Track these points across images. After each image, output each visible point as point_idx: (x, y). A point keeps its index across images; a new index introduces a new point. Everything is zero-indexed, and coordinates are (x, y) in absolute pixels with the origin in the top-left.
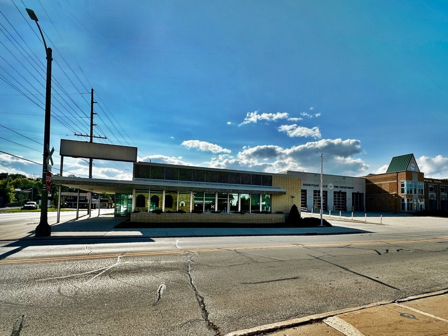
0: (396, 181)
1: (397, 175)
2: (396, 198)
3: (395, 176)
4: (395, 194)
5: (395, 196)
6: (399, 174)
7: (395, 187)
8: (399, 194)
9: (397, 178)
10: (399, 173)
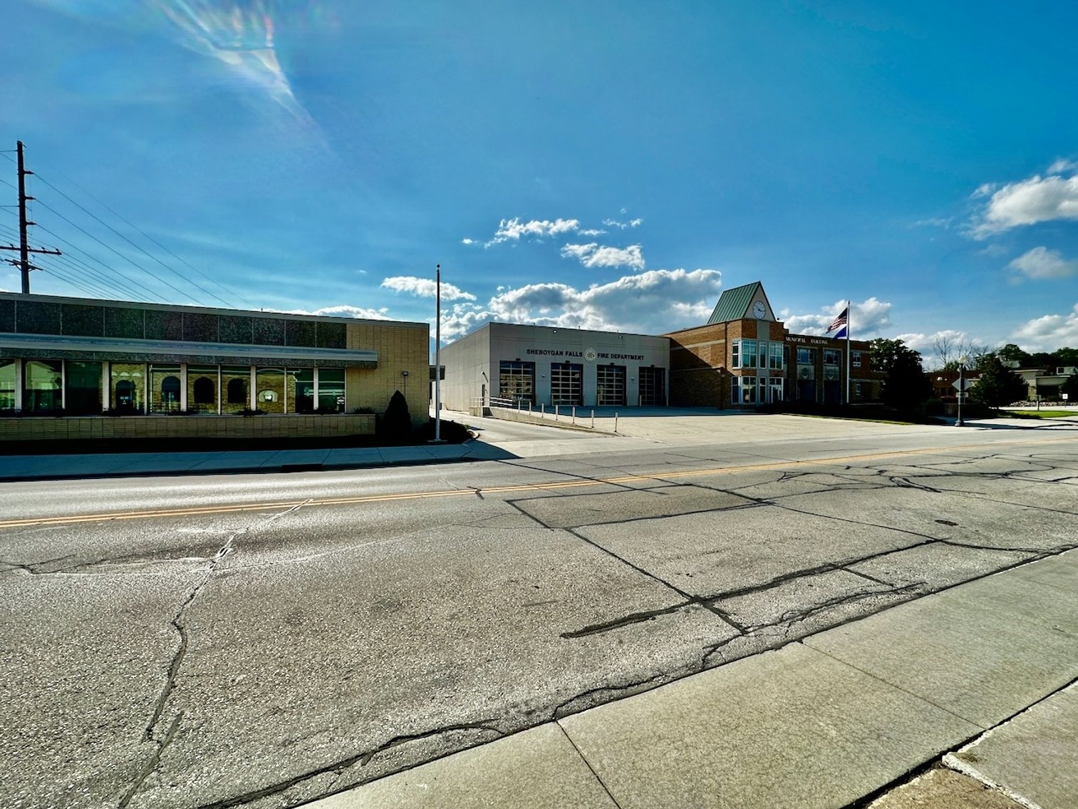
0: (723, 341)
1: (726, 329)
2: (723, 376)
3: (722, 331)
4: (721, 368)
5: (722, 373)
6: (728, 326)
7: (721, 354)
8: (728, 368)
9: (726, 333)
10: (728, 323)
